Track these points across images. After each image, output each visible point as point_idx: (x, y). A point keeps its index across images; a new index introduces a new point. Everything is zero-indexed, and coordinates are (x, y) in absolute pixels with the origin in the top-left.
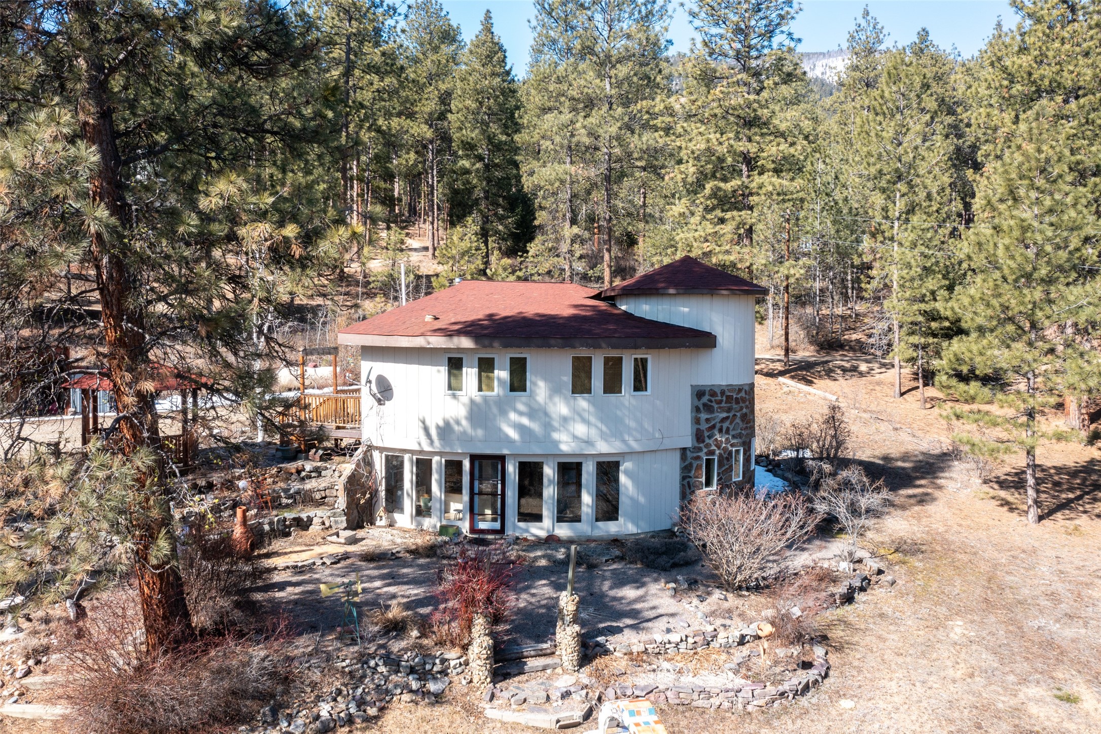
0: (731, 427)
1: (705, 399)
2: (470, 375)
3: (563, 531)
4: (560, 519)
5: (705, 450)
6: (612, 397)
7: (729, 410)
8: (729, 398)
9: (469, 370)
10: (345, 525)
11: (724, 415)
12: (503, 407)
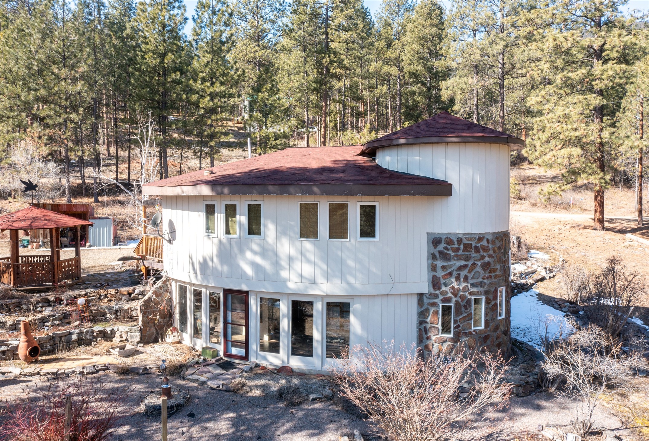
0: (470, 276)
1: (441, 247)
2: (220, 218)
3: (296, 363)
4: (295, 352)
5: (441, 297)
6: (337, 242)
7: (467, 258)
8: (467, 247)
9: (219, 215)
10: (138, 339)
11: (463, 263)
12: (242, 247)
